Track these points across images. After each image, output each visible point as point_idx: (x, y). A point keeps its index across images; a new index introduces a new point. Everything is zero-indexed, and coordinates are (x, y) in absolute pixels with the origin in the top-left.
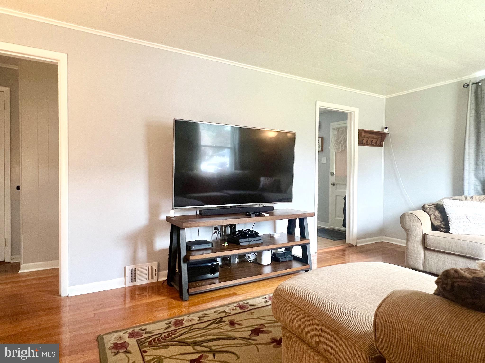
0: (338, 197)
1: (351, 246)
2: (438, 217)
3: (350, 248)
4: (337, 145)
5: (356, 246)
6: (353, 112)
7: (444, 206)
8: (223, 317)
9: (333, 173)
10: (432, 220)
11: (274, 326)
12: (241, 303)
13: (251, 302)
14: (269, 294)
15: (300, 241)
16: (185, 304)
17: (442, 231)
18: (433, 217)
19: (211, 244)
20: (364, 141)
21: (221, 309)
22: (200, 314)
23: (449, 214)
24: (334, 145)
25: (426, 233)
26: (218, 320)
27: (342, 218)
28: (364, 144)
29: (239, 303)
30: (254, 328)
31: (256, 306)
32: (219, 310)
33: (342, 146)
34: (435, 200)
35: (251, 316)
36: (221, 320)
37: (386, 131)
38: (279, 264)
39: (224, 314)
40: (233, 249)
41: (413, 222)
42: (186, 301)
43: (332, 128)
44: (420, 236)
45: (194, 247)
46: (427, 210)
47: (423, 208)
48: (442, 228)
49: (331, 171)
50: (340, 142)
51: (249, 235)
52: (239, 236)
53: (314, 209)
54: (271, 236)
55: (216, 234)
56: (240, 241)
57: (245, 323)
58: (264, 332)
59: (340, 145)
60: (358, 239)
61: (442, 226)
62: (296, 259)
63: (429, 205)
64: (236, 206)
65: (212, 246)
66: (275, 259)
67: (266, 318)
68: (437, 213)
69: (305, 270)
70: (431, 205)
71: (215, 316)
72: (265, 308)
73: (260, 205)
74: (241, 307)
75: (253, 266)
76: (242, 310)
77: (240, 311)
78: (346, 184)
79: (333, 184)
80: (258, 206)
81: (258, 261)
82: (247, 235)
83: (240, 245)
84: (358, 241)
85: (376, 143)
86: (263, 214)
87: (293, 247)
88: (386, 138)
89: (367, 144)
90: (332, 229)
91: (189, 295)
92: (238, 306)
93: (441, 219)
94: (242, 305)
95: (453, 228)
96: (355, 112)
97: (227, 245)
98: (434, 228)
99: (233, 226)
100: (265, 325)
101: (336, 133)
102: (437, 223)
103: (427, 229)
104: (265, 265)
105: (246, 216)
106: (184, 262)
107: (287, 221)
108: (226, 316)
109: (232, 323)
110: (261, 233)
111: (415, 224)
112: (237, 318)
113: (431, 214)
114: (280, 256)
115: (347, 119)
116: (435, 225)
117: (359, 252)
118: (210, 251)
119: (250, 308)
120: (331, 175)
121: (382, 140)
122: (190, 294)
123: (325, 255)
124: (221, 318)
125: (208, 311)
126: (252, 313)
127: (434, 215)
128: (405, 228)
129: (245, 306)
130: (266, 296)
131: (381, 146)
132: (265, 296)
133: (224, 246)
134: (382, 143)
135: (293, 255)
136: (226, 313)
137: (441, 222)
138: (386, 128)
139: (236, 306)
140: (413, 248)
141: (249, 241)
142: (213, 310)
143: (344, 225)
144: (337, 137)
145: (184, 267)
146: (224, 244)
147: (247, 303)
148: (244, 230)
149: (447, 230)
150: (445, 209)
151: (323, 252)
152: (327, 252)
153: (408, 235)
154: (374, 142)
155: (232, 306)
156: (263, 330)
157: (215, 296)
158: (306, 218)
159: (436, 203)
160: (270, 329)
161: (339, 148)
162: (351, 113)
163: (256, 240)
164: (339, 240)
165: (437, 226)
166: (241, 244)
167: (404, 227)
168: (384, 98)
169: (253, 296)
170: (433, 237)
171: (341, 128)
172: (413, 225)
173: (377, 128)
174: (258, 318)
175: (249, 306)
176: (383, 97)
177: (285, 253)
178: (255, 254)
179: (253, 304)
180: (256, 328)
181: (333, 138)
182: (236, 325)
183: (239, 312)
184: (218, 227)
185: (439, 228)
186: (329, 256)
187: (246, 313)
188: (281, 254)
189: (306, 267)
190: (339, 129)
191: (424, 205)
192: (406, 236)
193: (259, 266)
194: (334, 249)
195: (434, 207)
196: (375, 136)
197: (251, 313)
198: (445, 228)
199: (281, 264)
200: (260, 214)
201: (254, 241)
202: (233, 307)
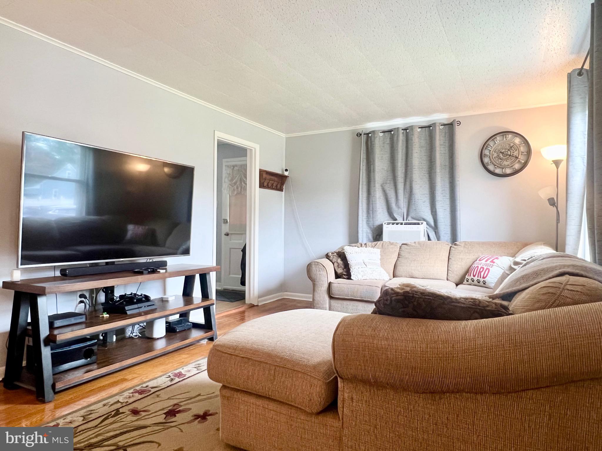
0: (232, 250)
1: (252, 306)
2: (340, 264)
3: (251, 309)
4: (231, 186)
5: (258, 306)
6: (253, 149)
7: (345, 253)
8: (119, 408)
9: (227, 221)
10: (335, 267)
11: (192, 403)
12: (138, 388)
13: (151, 384)
14: (172, 371)
15: (202, 302)
16: (49, 407)
17: (344, 278)
18: (336, 264)
19: (84, 316)
20: (265, 184)
21: (112, 401)
22: (82, 412)
23: (350, 261)
24: (228, 186)
25: (331, 282)
26: (113, 413)
27: (239, 275)
28: (265, 187)
29: (136, 388)
30: (168, 410)
31: (160, 387)
32: (110, 402)
33: (237, 188)
34: (336, 248)
35: (158, 399)
36: (117, 412)
37: (286, 174)
38: (176, 335)
39: (119, 405)
40: (118, 319)
41: (320, 271)
42: (50, 402)
43: (226, 166)
44: (325, 286)
45: (58, 323)
46: (331, 259)
47: (327, 256)
48: (345, 275)
49: (223, 218)
50: (235, 183)
51: (137, 300)
52: (122, 303)
53: (212, 263)
54: (164, 299)
55: (83, 304)
56: (127, 308)
57: (152, 408)
58: (182, 411)
59: (236, 186)
60: (260, 297)
61: (344, 273)
62: (196, 326)
63: (332, 253)
64: (114, 262)
65: (86, 319)
66: (171, 329)
67: (178, 397)
68: (339, 261)
69: (208, 338)
70: (334, 253)
71: (107, 409)
72: (172, 387)
73: (149, 260)
74: (141, 392)
75: (139, 342)
76: (143, 396)
77: (140, 396)
78: (246, 234)
79: (227, 235)
80: (144, 261)
81: (147, 335)
82: (135, 301)
83: (126, 313)
84: (260, 299)
85: (277, 186)
86: (158, 270)
87: (191, 311)
88: (286, 182)
89: (268, 187)
90: (225, 289)
91: (56, 393)
92: (135, 392)
93: (343, 267)
94: (141, 390)
95: (354, 274)
96: (255, 149)
97: (108, 315)
98: (338, 276)
99: (109, 291)
100: (180, 404)
101: (229, 171)
102: (340, 271)
103: (332, 277)
104: (158, 339)
105: (132, 274)
106: (46, 345)
107: (183, 278)
108: (123, 407)
109: (135, 412)
110: (152, 297)
111: (321, 272)
112: (138, 406)
113: (335, 262)
114: (176, 324)
115: (246, 156)
116: (337, 273)
117: (262, 312)
118: (84, 326)
119: (153, 390)
120: (224, 223)
121: (282, 184)
122: (56, 391)
123: (226, 319)
124: (117, 410)
125: (93, 406)
126: (158, 396)
127: (337, 263)
128: (312, 278)
129: (146, 389)
130: (170, 374)
131: (281, 190)
132: (168, 375)
133: (103, 317)
134: (282, 187)
135: (190, 322)
136: (122, 403)
137: (343, 270)
138: (286, 170)
139: (132, 393)
140: (319, 298)
141: (138, 308)
142: (101, 404)
143: (243, 283)
144: (231, 177)
145: (46, 352)
146: (103, 314)
147: (147, 386)
148: (128, 295)
149: (349, 277)
150: (347, 255)
151: (222, 317)
152: (227, 316)
153: (314, 285)
154: (274, 185)
155: (126, 394)
156: (179, 410)
157: (94, 388)
158: (209, 273)
159: (337, 251)
160: (187, 407)
161: (234, 190)
162: (251, 150)
163: (148, 306)
164: (237, 301)
165: (340, 274)
166: (129, 313)
167: (310, 277)
168: (284, 137)
169: (151, 377)
170: (338, 284)
171: (236, 166)
172: (320, 274)
173: (278, 170)
174: (168, 399)
175: (150, 389)
176: (283, 135)
177: (181, 320)
178: (141, 326)
179: (154, 385)
180: (170, 410)
181: (226, 177)
182: (141, 413)
183: (139, 398)
184: (85, 294)
185: (341, 276)
186: (232, 320)
187: (149, 397)
188: (177, 323)
189: (209, 334)
190: (234, 167)
191: (328, 253)
192: (312, 286)
193: (149, 340)
194: (234, 311)
195: (336, 255)
196: (276, 179)
197: (156, 396)
198: (347, 275)
199: (178, 335)
200: (155, 271)
201: (145, 307)
202: (128, 394)
